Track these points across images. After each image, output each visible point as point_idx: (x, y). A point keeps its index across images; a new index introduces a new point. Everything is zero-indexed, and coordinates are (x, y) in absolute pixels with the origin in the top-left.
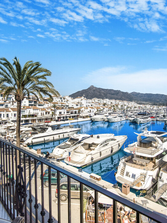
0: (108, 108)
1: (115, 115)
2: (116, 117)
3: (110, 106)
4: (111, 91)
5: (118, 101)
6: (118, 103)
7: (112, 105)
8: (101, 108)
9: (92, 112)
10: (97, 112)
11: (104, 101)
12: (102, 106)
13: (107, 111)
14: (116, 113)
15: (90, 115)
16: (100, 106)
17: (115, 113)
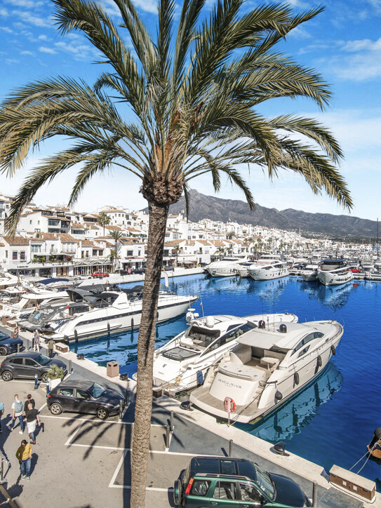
0: (240, 245)
1: (267, 263)
2: (271, 267)
3: (242, 240)
4: (237, 204)
5: (258, 229)
6: (260, 233)
7: (247, 237)
8: (224, 243)
9: (204, 252)
10: (217, 254)
11: (227, 227)
12: (225, 238)
13: (239, 251)
14: (268, 258)
15: (200, 259)
16: (221, 238)
17: (265, 258)
